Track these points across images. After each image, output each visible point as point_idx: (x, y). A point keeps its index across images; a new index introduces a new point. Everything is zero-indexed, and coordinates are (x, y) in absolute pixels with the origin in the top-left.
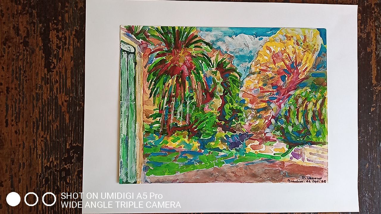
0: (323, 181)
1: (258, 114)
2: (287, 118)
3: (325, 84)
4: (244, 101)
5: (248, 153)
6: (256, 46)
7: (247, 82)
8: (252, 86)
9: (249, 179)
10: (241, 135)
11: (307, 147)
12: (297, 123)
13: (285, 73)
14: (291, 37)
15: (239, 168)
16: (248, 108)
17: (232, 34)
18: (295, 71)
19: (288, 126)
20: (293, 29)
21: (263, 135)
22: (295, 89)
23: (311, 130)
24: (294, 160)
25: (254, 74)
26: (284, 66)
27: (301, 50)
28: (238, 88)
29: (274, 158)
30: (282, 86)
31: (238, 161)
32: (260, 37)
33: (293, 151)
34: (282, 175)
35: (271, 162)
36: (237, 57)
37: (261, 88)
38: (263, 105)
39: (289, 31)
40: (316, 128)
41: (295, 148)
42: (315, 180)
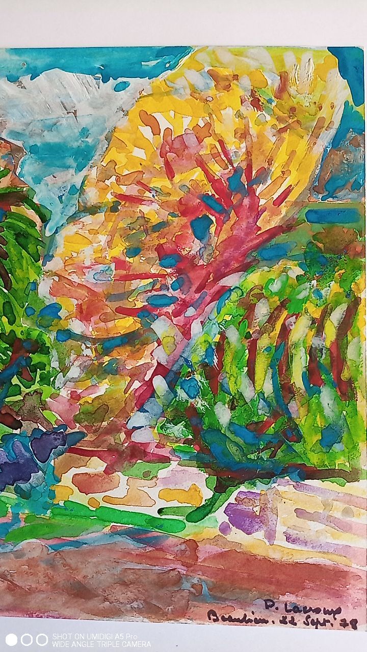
0: (348, 622)
1: (107, 359)
2: (213, 374)
3: (359, 249)
4: (56, 308)
5: (61, 504)
6: (104, 112)
7: (68, 240)
8: (87, 255)
9: (60, 603)
10: (38, 438)
11: (284, 487)
12: (249, 393)
13: (209, 208)
14: (231, 78)
15: (25, 558)
16: (68, 334)
17: (18, 70)
18: (246, 201)
19: (215, 404)
20: (239, 52)
21: (123, 436)
22: (245, 268)
23: (303, 422)
24: (236, 535)
25: (93, 210)
26: (206, 182)
27: (268, 127)
28: (36, 262)
29: (160, 527)
30: (194, 257)
31: (23, 535)
32: (120, 80)
33: (232, 500)
34: (186, 594)
35: (147, 542)
36: (34, 149)
37: (120, 264)
38: (127, 324)
39: (226, 58)
40: (323, 417)
41: (239, 490)
42: (314, 616)
